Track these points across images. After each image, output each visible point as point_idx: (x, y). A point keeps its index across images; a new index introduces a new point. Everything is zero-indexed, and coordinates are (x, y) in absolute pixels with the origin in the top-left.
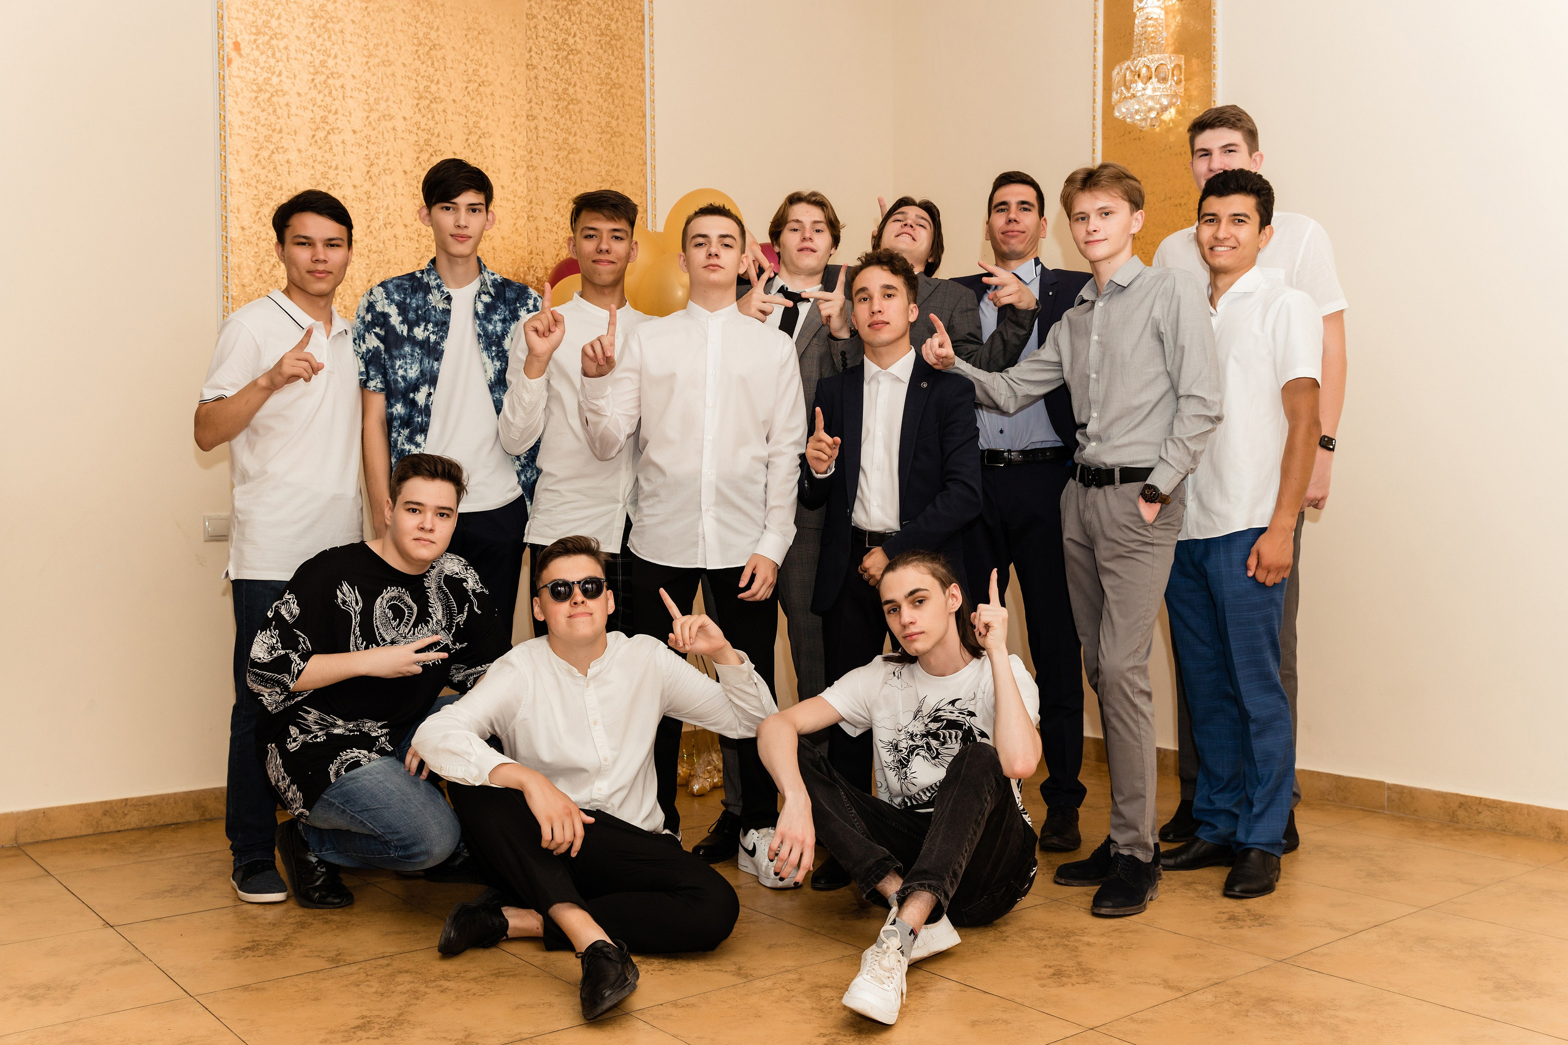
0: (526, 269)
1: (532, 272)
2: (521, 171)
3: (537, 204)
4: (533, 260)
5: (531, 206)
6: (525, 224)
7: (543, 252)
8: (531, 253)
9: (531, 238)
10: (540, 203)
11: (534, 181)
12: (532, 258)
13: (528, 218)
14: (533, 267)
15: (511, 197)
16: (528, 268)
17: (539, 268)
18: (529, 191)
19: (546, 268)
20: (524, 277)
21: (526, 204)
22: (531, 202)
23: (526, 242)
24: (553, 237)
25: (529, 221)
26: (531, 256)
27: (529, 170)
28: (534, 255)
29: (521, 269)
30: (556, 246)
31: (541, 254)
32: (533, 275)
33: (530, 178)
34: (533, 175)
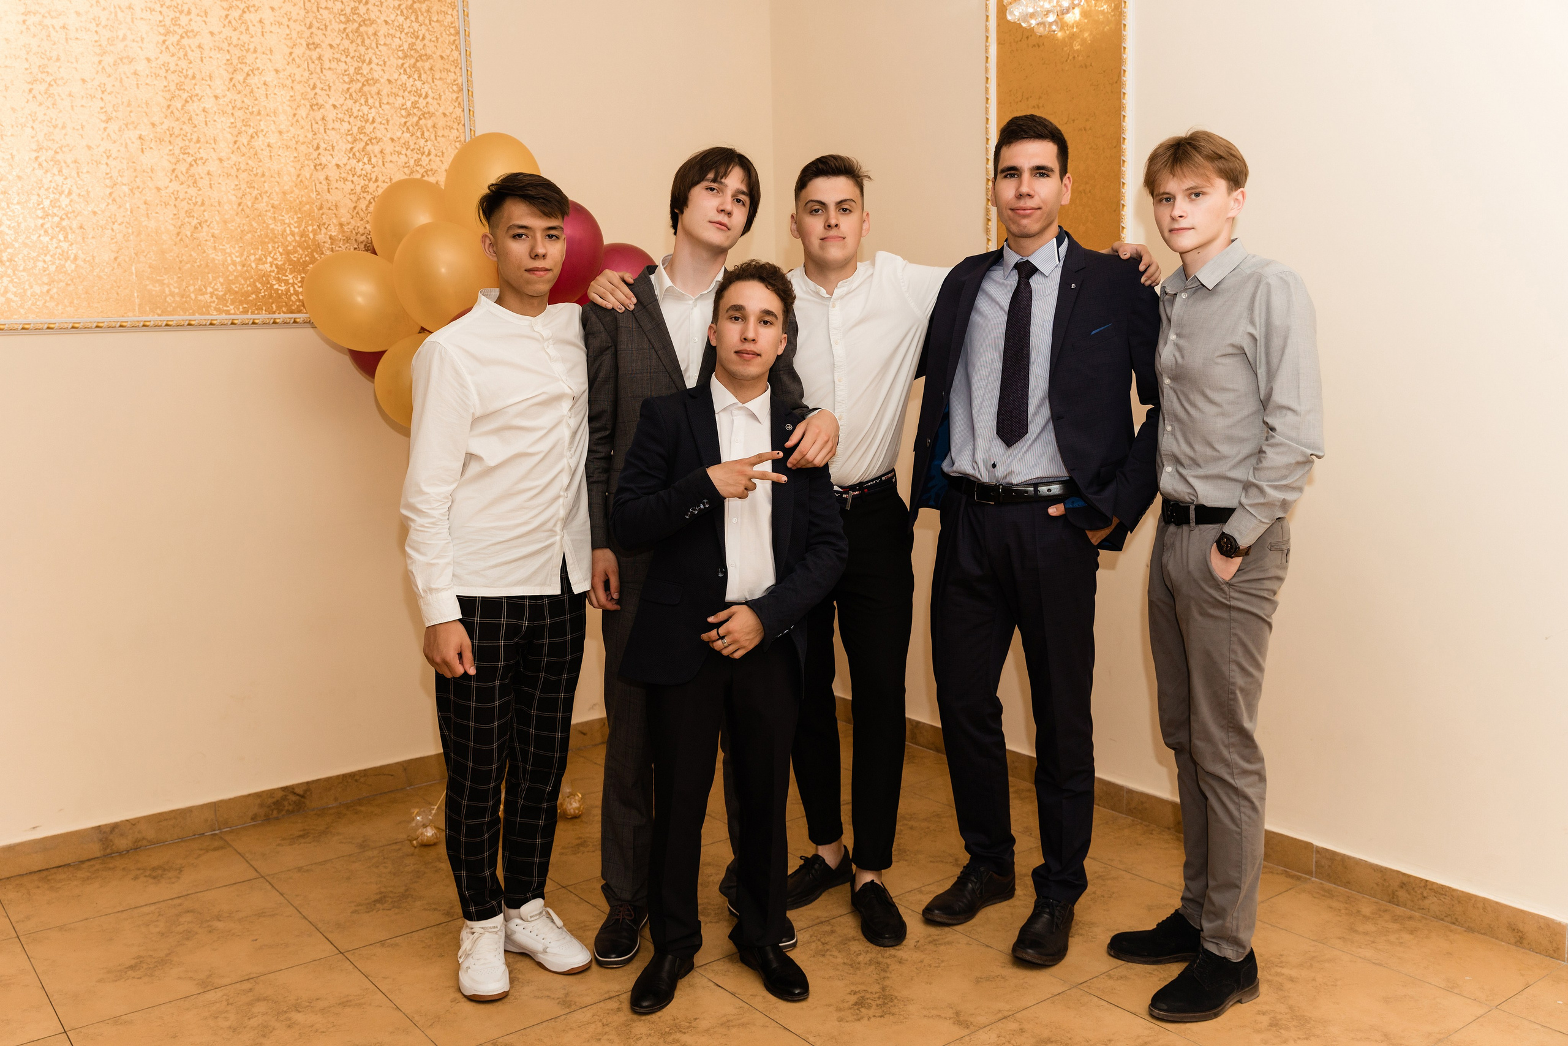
0: (315, 227)
1: (323, 230)
2: (302, 112)
3: (326, 149)
4: (324, 217)
5: (318, 152)
6: (312, 175)
7: (336, 206)
8: (321, 208)
9: (320, 190)
10: (330, 148)
11: (320, 123)
12: (323, 214)
13: (315, 167)
14: (324, 224)
15: (292, 144)
16: (319, 226)
17: (332, 226)
18: (315, 134)
19: (341, 225)
20: (314, 237)
21: (311, 150)
22: (318, 148)
23: (313, 195)
24: (349, 185)
25: (317, 170)
26: (321, 212)
27: (313, 110)
28: (325, 210)
29: (310, 228)
30: (352, 196)
31: (333, 208)
32: (326, 234)
33: (314, 119)
34: (318, 115)
